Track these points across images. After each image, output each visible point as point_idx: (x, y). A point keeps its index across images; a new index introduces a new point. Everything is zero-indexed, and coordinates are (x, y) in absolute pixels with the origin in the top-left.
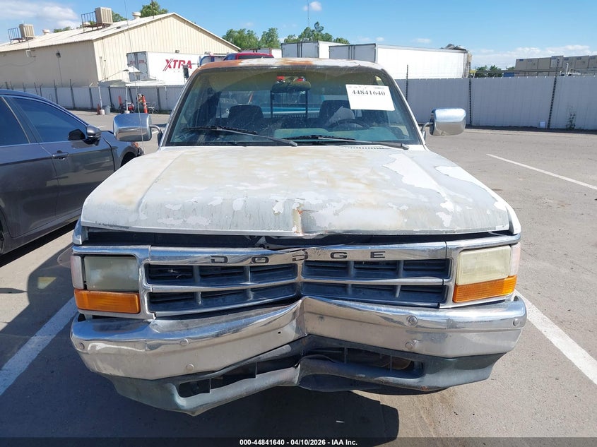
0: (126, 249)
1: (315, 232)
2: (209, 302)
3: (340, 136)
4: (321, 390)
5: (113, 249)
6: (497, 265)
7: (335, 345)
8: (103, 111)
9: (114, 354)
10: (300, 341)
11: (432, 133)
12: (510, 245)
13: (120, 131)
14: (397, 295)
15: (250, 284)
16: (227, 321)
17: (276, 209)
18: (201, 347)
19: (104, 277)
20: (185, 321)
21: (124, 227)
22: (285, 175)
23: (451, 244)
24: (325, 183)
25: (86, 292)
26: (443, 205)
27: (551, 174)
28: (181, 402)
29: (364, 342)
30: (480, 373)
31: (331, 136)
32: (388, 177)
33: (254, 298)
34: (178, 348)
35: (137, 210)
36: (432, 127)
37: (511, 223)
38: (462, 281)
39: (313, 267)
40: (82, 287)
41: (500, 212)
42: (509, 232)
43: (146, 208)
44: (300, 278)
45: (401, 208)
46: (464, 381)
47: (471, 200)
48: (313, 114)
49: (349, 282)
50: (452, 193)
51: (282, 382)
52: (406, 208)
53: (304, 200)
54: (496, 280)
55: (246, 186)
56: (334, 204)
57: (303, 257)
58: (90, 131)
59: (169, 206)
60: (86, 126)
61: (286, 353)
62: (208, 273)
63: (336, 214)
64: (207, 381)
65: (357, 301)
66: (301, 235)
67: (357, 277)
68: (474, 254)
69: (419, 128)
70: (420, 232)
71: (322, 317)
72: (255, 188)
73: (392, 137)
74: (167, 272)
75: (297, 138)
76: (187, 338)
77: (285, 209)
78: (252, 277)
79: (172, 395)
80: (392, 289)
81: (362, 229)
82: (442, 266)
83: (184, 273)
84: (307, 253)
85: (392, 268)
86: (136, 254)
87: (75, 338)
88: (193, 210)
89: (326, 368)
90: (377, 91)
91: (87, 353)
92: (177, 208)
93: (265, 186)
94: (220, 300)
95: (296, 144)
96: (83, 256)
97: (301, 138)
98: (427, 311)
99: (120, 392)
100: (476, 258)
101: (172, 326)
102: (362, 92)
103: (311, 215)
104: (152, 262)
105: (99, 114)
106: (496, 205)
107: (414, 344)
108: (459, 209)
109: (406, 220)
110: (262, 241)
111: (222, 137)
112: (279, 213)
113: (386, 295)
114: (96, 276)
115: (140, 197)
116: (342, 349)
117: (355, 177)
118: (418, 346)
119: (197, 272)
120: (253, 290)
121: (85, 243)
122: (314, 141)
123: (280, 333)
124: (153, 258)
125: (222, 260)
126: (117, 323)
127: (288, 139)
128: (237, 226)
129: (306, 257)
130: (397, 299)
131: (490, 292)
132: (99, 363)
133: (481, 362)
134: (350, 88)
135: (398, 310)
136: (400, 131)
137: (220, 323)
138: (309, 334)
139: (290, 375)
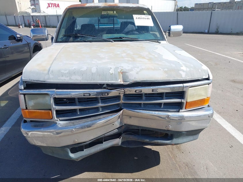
0: (45, 91)
1: (128, 81)
2: (83, 113)
3: (131, 38)
4: (131, 147)
5: (38, 91)
6: (203, 93)
7: (136, 128)
8: (21, 27)
9: (42, 137)
10: (122, 127)
11: (169, 36)
12: (208, 84)
13: (34, 36)
14: (162, 107)
15: (100, 105)
16: (91, 121)
17: (111, 72)
18: (80, 133)
19: (35, 104)
20: (72, 121)
21: (43, 81)
22: (113, 56)
23: (185, 85)
24: (130, 59)
25: (27, 110)
26: (182, 68)
27: (211, 52)
28: (72, 155)
29: (148, 127)
30: (195, 137)
31: (128, 37)
32: (156, 56)
33: (102, 110)
34: (70, 133)
35: (48, 74)
36: (169, 33)
37: (209, 75)
38: (189, 100)
39: (127, 97)
40: (25, 108)
41: (204, 70)
42: (208, 79)
43: (52, 72)
44: (122, 101)
45: (165, 70)
46: (188, 141)
47: (192, 65)
48: (117, 27)
49: (142, 102)
50: (184, 63)
51: (114, 145)
52: (166, 69)
53: (123, 67)
54: (202, 99)
55: (96, 61)
56: (136, 69)
57: (123, 92)
58: (18, 36)
59: (63, 71)
60: (16, 34)
61: (116, 133)
62: (82, 101)
63: (137, 73)
64: (82, 146)
65: (146, 110)
66: (122, 83)
67: (146, 100)
68: (194, 89)
69: (164, 34)
70: (173, 80)
71: (130, 117)
72: (100, 62)
73: (153, 38)
74: (63, 101)
75: (113, 39)
76: (74, 129)
77: (115, 72)
78: (101, 102)
79: (68, 153)
80: (160, 104)
81: (148, 80)
82: (181, 94)
83: (71, 101)
84: (125, 91)
85: (161, 96)
86: (49, 93)
87: (23, 130)
88: (74, 73)
89: (132, 138)
90: (146, 18)
91: (29, 137)
92: (67, 72)
93: (104, 61)
94: (87, 111)
95: (113, 41)
96: (24, 95)
97: (115, 38)
98: (175, 113)
99: (44, 152)
100: (195, 90)
101: (67, 124)
102: (140, 18)
103: (127, 74)
104: (57, 96)
105: (19, 28)
106: (203, 67)
107: (169, 127)
108: (188, 70)
109: (167, 75)
110: (105, 86)
111: (80, 38)
112: (112, 73)
113: (158, 107)
114: (31, 103)
115: (49, 67)
116: (139, 130)
117: (143, 56)
118: (171, 128)
119: (77, 101)
120: (101, 107)
121: (25, 89)
122: (121, 40)
123: (113, 125)
124: (57, 95)
125: (88, 95)
126: (42, 123)
127: (109, 39)
128: (94, 80)
129: (125, 92)
130: (162, 109)
131: (199, 104)
132: (35, 141)
133: (195, 133)
134: (135, 16)
135: (163, 113)
136: (156, 35)
137: (88, 122)
138: (125, 124)
139: (117, 142)
